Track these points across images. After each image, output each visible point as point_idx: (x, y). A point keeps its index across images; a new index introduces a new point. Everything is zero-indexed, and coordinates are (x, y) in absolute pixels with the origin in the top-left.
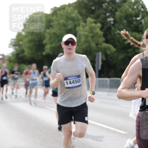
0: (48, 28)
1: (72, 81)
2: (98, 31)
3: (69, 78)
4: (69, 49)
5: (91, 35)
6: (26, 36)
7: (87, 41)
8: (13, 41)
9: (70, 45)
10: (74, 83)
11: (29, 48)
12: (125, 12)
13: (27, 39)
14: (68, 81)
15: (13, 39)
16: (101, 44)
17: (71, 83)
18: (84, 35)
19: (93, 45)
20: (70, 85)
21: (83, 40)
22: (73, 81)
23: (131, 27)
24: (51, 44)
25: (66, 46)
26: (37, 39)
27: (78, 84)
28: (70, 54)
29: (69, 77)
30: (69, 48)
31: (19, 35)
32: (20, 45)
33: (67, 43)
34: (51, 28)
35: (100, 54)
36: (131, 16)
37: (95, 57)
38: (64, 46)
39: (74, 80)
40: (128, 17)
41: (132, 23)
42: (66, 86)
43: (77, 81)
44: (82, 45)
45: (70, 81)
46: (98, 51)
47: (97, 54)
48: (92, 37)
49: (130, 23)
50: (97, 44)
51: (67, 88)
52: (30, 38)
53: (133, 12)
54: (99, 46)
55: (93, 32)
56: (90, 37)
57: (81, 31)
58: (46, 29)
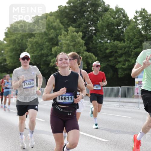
0: (30, 38)
1: (28, 83)
2: (80, 39)
4: (25, 63)
5: (72, 44)
9: (26, 60)
10: (29, 85)
11: (11, 57)
12: (107, 21)
13: (9, 48)
14: (25, 83)
16: (83, 53)
17: (27, 85)
20: (26, 86)
21: (64, 49)
22: (29, 83)
23: (112, 36)
26: (18, 48)
27: (32, 85)
28: (25, 66)
29: (26, 81)
30: (25, 62)
36: (112, 24)
40: (109, 26)
41: (114, 32)
42: (24, 87)
43: (31, 83)
45: (27, 83)
48: (74, 46)
49: (112, 31)
50: (79, 53)
51: (24, 88)
52: (11, 46)
53: (115, 21)
55: (75, 41)
56: (72, 46)
57: (63, 40)
58: (28, 38)
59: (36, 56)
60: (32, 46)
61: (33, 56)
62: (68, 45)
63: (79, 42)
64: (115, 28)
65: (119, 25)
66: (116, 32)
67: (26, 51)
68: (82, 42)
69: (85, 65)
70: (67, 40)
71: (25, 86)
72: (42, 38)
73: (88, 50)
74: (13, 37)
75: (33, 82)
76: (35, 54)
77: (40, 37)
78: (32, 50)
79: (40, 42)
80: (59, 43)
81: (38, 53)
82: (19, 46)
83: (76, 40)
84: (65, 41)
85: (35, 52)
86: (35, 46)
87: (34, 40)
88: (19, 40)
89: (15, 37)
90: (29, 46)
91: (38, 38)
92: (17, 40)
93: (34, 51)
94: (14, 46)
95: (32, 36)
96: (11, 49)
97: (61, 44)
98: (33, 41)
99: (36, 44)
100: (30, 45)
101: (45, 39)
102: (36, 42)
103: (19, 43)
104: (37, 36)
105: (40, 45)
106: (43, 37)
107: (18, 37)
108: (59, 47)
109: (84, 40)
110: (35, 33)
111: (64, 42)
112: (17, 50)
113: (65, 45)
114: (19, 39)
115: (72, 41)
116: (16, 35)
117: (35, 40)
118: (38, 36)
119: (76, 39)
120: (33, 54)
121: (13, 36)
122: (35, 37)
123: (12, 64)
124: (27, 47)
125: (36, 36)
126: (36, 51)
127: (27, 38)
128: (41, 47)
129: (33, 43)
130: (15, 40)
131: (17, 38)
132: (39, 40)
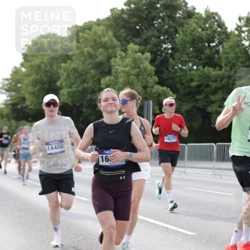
0: (65, 62)
1: (54, 146)
2: (147, 65)
3: (50, 143)
4: (51, 111)
5: (134, 72)
6: (27, 75)
8: (6, 82)
9: (52, 107)
10: (56, 149)
11: (33, 93)
12: (191, 34)
13: (30, 79)
14: (50, 147)
16: (153, 87)
17: (53, 149)
18: (123, 71)
19: (139, 88)
21: (121, 80)
22: (56, 146)
23: (201, 59)
24: (70, 87)
25: (48, 108)
26: (45, 79)
28: (51, 116)
29: (51, 142)
31: (16, 72)
33: (49, 104)
34: (69, 61)
35: (151, 101)
36: (201, 39)
38: (45, 108)
40: (195, 41)
41: (203, 53)
43: (60, 146)
45: (52, 147)
46: (147, 99)
47: (146, 103)
48: (137, 75)
49: (199, 51)
50: (145, 87)
51: (49, 154)
52: (34, 77)
53: (204, 33)
54: (148, 90)
55: (139, 67)
56: (135, 75)
57: (119, 65)
58: (61, 63)
59: (74, 92)
60: (68, 76)
61: (69, 93)
62: (128, 74)
63: (145, 70)
64: (205, 46)
65: (211, 40)
66: (207, 52)
67: (58, 84)
68: (151, 68)
69: (157, 108)
70: (126, 66)
71: (49, 150)
72: (84, 63)
73: (161, 83)
74: (37, 61)
75: (63, 144)
76: (74, 89)
77: (80, 60)
78: (68, 82)
79: (80, 68)
80: (113, 71)
81: (78, 87)
82: (47, 76)
83: (141, 66)
84: (123, 67)
85: (73, 86)
86: (73, 75)
87: (70, 65)
88: (46, 66)
89: (40, 60)
90: (63, 75)
91: (77, 62)
92: (43, 66)
93: (72, 84)
94: (39, 76)
95: (68, 59)
96: (33, 81)
97: (116, 73)
98: (69, 68)
99: (75, 72)
100: (65, 74)
101: (89, 65)
102: (74, 69)
103: (45, 71)
104: (76, 59)
105: (81, 75)
106: (85, 61)
107: (44, 61)
108: (112, 78)
109: (154, 66)
110: (73, 55)
111: (120, 68)
112: (43, 82)
113: (122, 74)
114: (46, 64)
115: (134, 68)
116: (41, 58)
117: (73, 65)
118: (78, 58)
119: (141, 64)
120: (69, 90)
121: (35, 59)
122: (72, 60)
123: (35, 105)
124: (60, 78)
125: (74, 60)
126: (74, 83)
127: (59, 63)
128: (82, 77)
129: (69, 70)
130: (39, 66)
131: (42, 63)
132: (79, 66)
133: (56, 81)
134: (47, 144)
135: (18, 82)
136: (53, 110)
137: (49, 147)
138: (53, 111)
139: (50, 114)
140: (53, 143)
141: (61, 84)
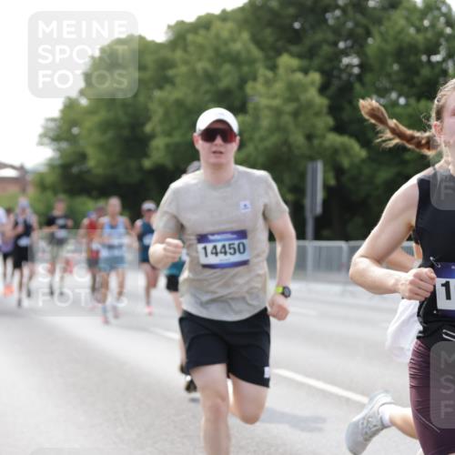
0: (161, 88)
1: (219, 246)
2: (312, 94)
3: (211, 237)
4: (215, 152)
5: (290, 107)
6: (90, 111)
7: (278, 128)
8: (52, 125)
9: (219, 141)
10: (225, 253)
11: (101, 146)
12: (395, 39)
13: (96, 119)
15: (53, 120)
16: (323, 137)
17: (216, 254)
18: (269, 108)
19: (298, 138)
21: (265, 122)
22: (224, 246)
23: (413, 85)
24: (169, 134)
26: (124, 119)
27: (237, 258)
29: (213, 234)
30: (214, 149)
31: (70, 106)
32: (72, 139)
33: (210, 134)
34: (168, 87)
35: (320, 166)
36: (413, 49)
37: (302, 176)
38: (201, 145)
39: (227, 243)
40: (405, 53)
41: (417, 73)
42: (204, 260)
43: (236, 246)
44: (262, 139)
45: (215, 247)
46: (312, 159)
47: (310, 166)
48: (296, 114)
49: (411, 70)
50: (309, 137)
51: (206, 266)
52: (103, 115)
53: (420, 38)
54: (316, 142)
55: (297, 99)
56: (290, 114)
57: (261, 95)
59: (177, 145)
60: (167, 114)
61: (167, 146)
62: (278, 113)
63: (310, 104)
64: (420, 61)
66: (425, 72)
67: (148, 128)
68: (321, 102)
69: (331, 176)
70: (275, 96)
71: (206, 255)
72: (196, 90)
73: (339, 128)
75: (244, 241)
76: (176, 139)
77: (189, 86)
78: (166, 126)
79: (189, 100)
80: (250, 106)
81: (184, 135)
82: (126, 113)
83: (302, 97)
84: (268, 99)
85: (175, 133)
86: (176, 113)
87: (170, 94)
90: (155, 113)
91: (184, 88)
93: (173, 129)
94: (112, 114)
95: (167, 83)
96: (101, 124)
97: (255, 110)
99: (179, 107)
100: (160, 111)
101: (205, 94)
102: (177, 101)
103: (125, 105)
104: (182, 84)
105: (189, 112)
106: (198, 86)
108: (248, 118)
109: (326, 97)
110: (176, 75)
111: (264, 101)
112: (120, 124)
113: (267, 112)
115: (289, 100)
117: (176, 95)
118: (185, 81)
119: (302, 92)
120: (168, 140)
122: (173, 84)
123: (105, 167)
124: (150, 118)
125: (178, 84)
126: (178, 128)
132: (187, 95)
133: (143, 124)
134: (202, 238)
135: (74, 123)
136: (222, 149)
137: (205, 248)
138: (221, 153)
139: (213, 159)
140: (216, 237)
141: (153, 130)
